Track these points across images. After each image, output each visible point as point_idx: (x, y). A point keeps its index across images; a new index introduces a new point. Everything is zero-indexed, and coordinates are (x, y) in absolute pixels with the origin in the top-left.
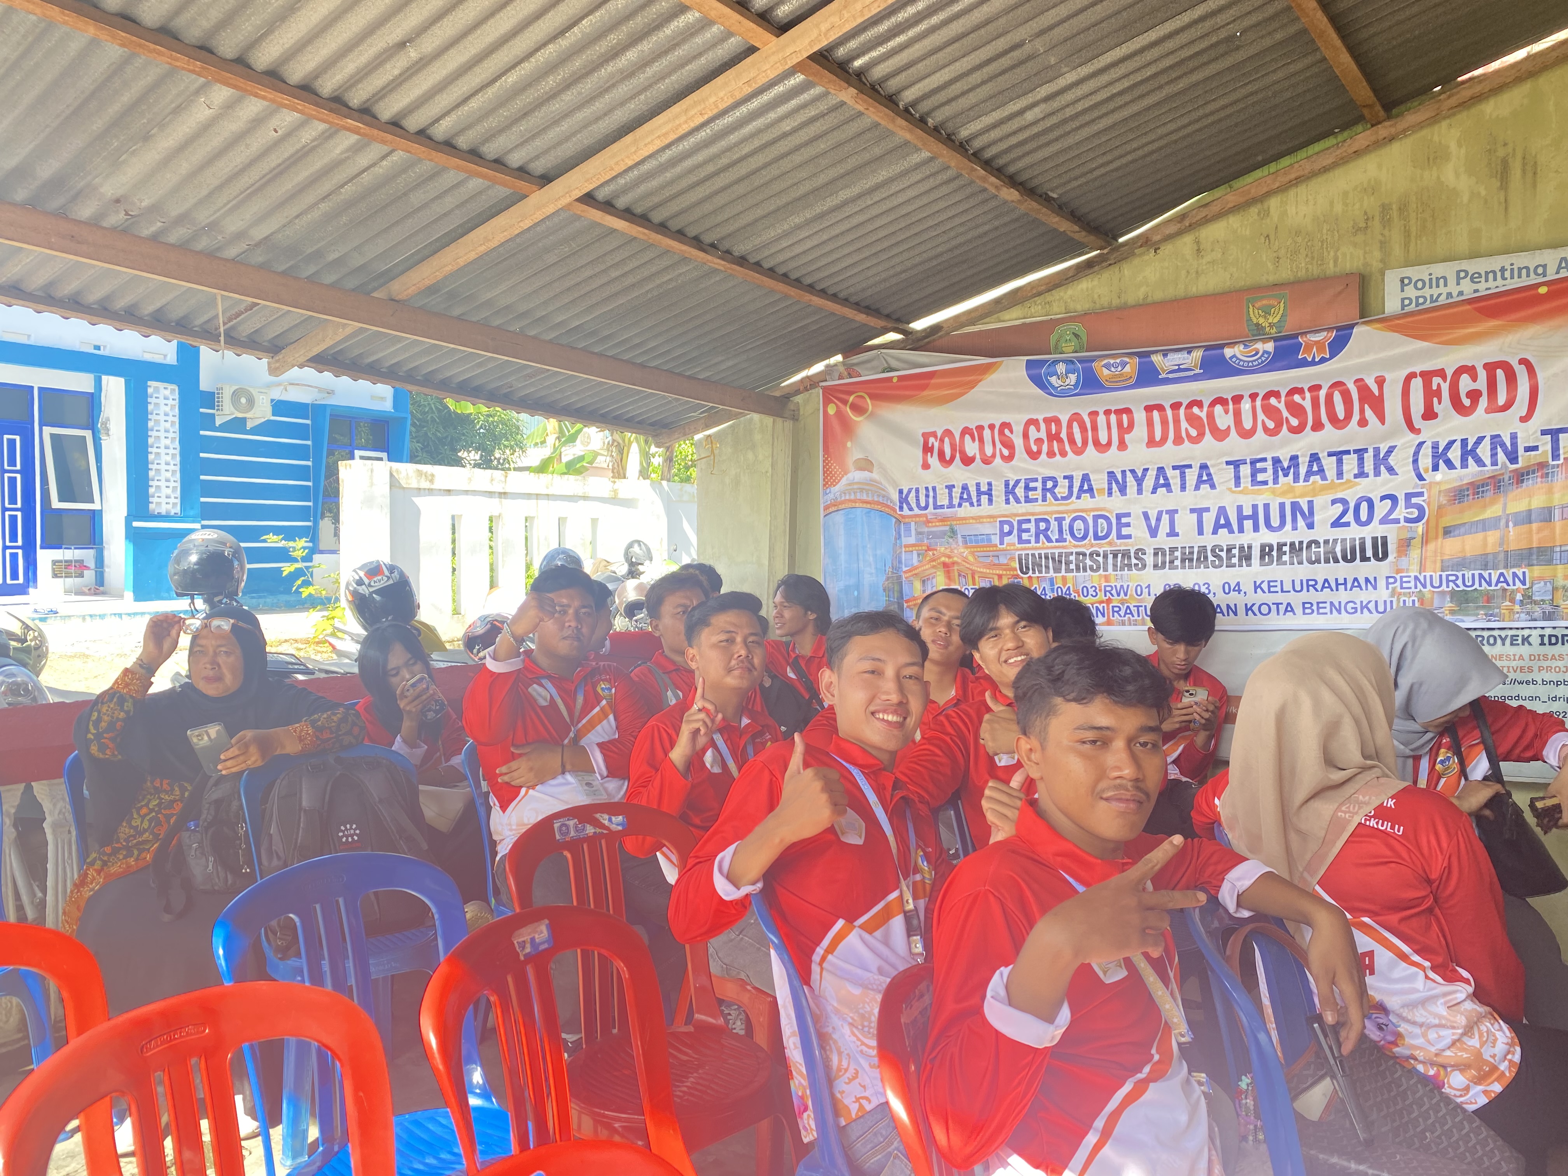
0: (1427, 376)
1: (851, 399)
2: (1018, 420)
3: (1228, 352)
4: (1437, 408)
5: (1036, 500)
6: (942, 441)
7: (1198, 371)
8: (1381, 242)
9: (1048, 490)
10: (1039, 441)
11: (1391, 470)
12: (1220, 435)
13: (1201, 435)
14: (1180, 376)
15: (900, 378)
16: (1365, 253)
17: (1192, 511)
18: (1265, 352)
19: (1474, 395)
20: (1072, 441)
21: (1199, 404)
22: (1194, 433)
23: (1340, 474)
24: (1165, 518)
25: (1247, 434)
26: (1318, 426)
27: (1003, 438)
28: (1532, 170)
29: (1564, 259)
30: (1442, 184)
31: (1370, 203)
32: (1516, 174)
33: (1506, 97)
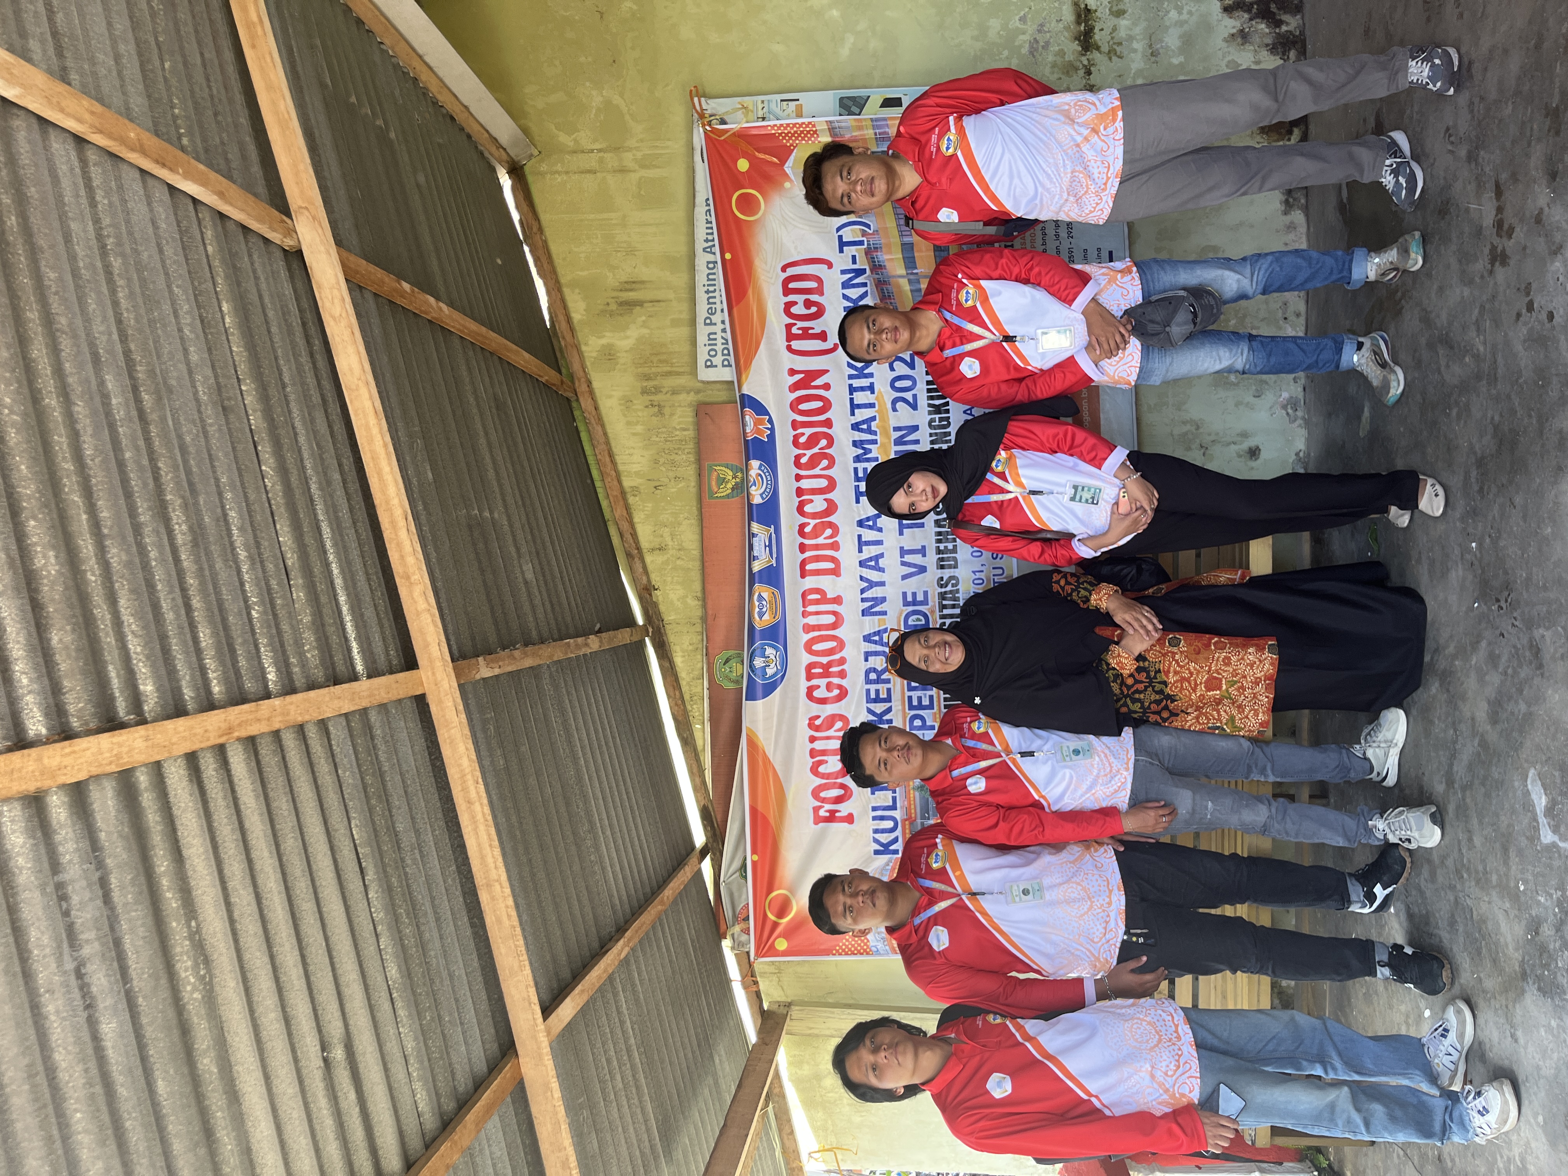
0: (790, 337)
1: (771, 916)
2: (806, 709)
3: (757, 500)
4: (817, 331)
5: (889, 690)
6: (824, 800)
7: (772, 529)
8: (673, 394)
9: (879, 677)
10: (829, 687)
12: (832, 508)
13: (831, 525)
14: (775, 545)
15: (754, 852)
16: (680, 406)
17: (901, 533)
18: (760, 468)
19: (808, 304)
20: (830, 652)
21: (802, 526)
22: (829, 532)
23: (872, 406)
24: (908, 558)
25: (832, 484)
26: (828, 423)
27: (824, 726)
28: (631, 285)
29: (704, 250)
30: (631, 349)
31: (640, 402)
32: (632, 295)
33: (570, 305)
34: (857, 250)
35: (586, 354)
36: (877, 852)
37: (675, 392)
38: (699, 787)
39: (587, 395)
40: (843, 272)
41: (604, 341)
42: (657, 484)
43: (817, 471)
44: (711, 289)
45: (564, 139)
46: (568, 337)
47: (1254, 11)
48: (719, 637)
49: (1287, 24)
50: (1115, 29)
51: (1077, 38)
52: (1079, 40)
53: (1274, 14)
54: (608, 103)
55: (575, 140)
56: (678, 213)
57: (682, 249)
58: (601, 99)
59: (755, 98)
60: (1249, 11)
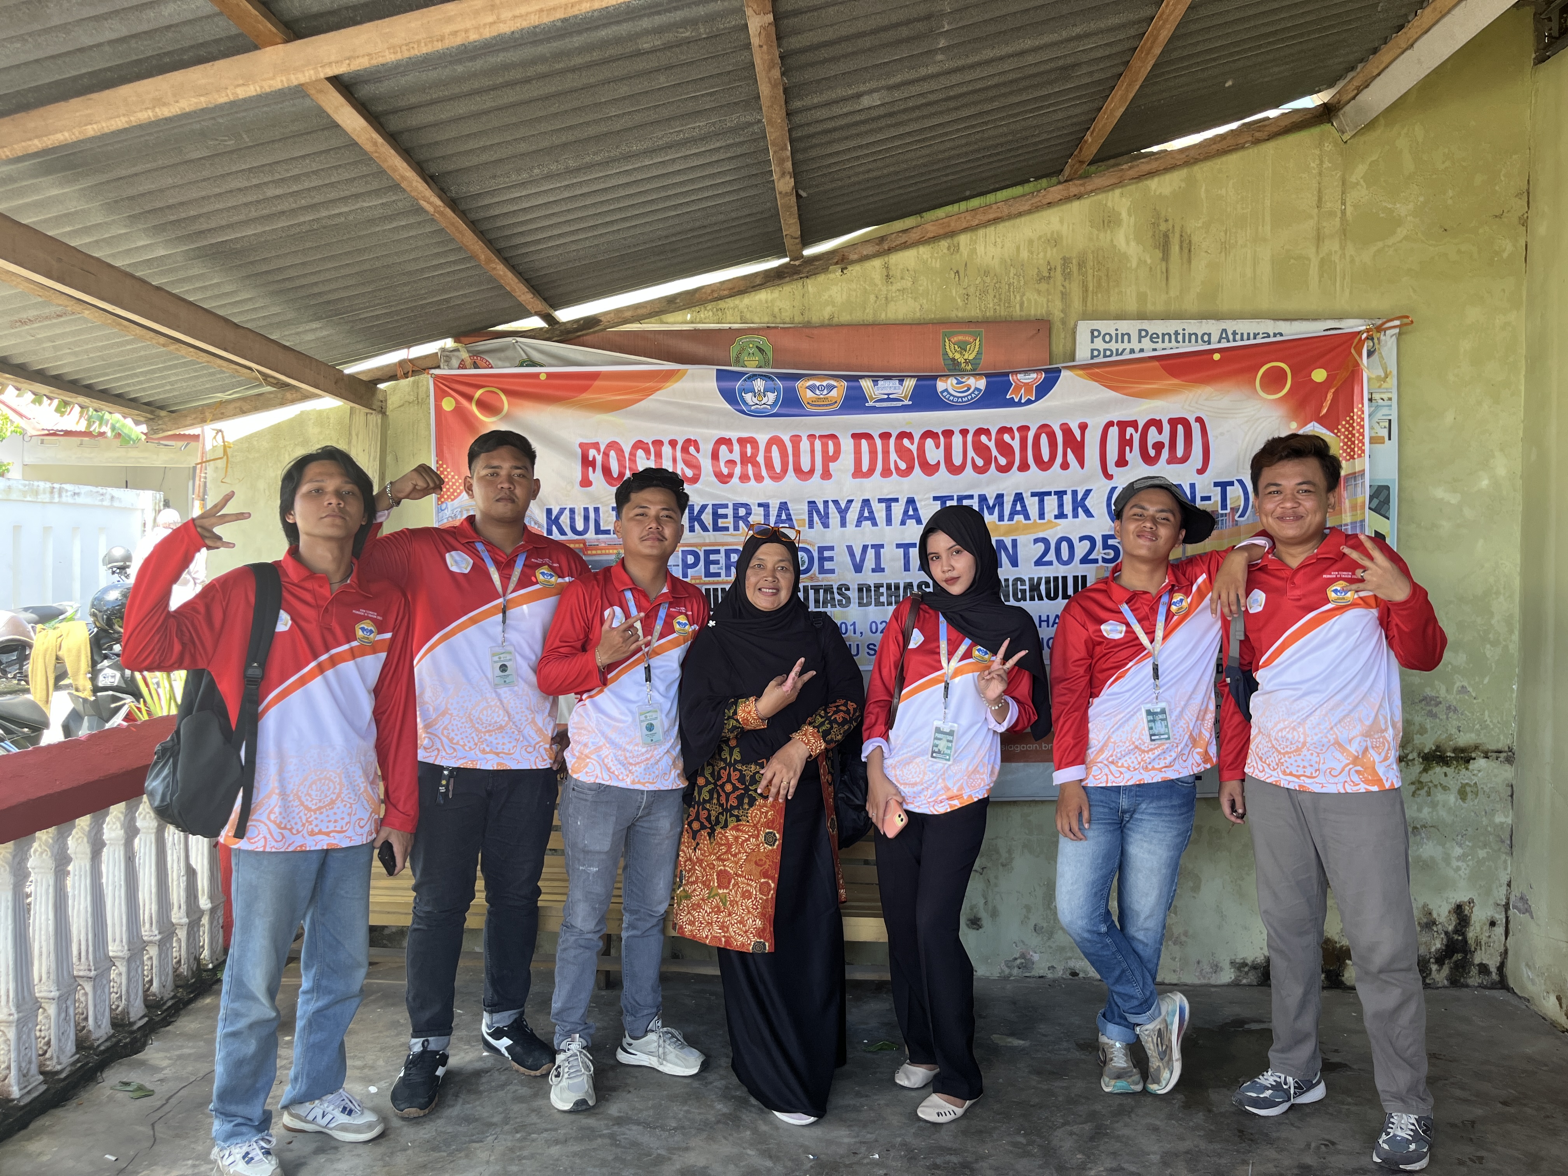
0: (1123, 426)
1: (479, 393)
2: (707, 436)
3: (941, 385)
4: (1128, 456)
5: (726, 529)
6: (606, 455)
7: (907, 402)
8: (1062, 293)
9: (741, 518)
10: (731, 463)
11: (1088, 513)
12: (929, 469)
13: (910, 469)
14: (890, 405)
15: (550, 375)
16: (1048, 301)
17: (899, 546)
18: (976, 389)
19: (1159, 446)
20: (769, 465)
21: (909, 436)
22: (903, 466)
23: (1042, 516)
24: (871, 553)
25: (955, 470)
26: (1024, 467)
27: (687, 457)
28: (1187, 247)
29: (1224, 330)
30: (1114, 247)
31: (1053, 254)
32: (1175, 249)
33: (1168, 177)
34: (1216, 502)
35: (1110, 194)
36: (549, 511)
37: (1064, 296)
38: (621, 316)
39: (1065, 194)
40: (1192, 486)
41: (1124, 215)
42: (962, 274)
43: (971, 453)
44: (1180, 338)
45: (1361, 169)
46: (1132, 173)
47: (1456, 937)
48: (788, 342)
49: (1439, 971)
50: (1445, 788)
51: (1438, 748)
52: (1436, 750)
53: (1451, 957)
54: (1399, 222)
55: (1357, 184)
56: (1265, 303)
57: (1225, 304)
58: (1402, 215)
59: (1395, 390)
60: (1456, 931)
